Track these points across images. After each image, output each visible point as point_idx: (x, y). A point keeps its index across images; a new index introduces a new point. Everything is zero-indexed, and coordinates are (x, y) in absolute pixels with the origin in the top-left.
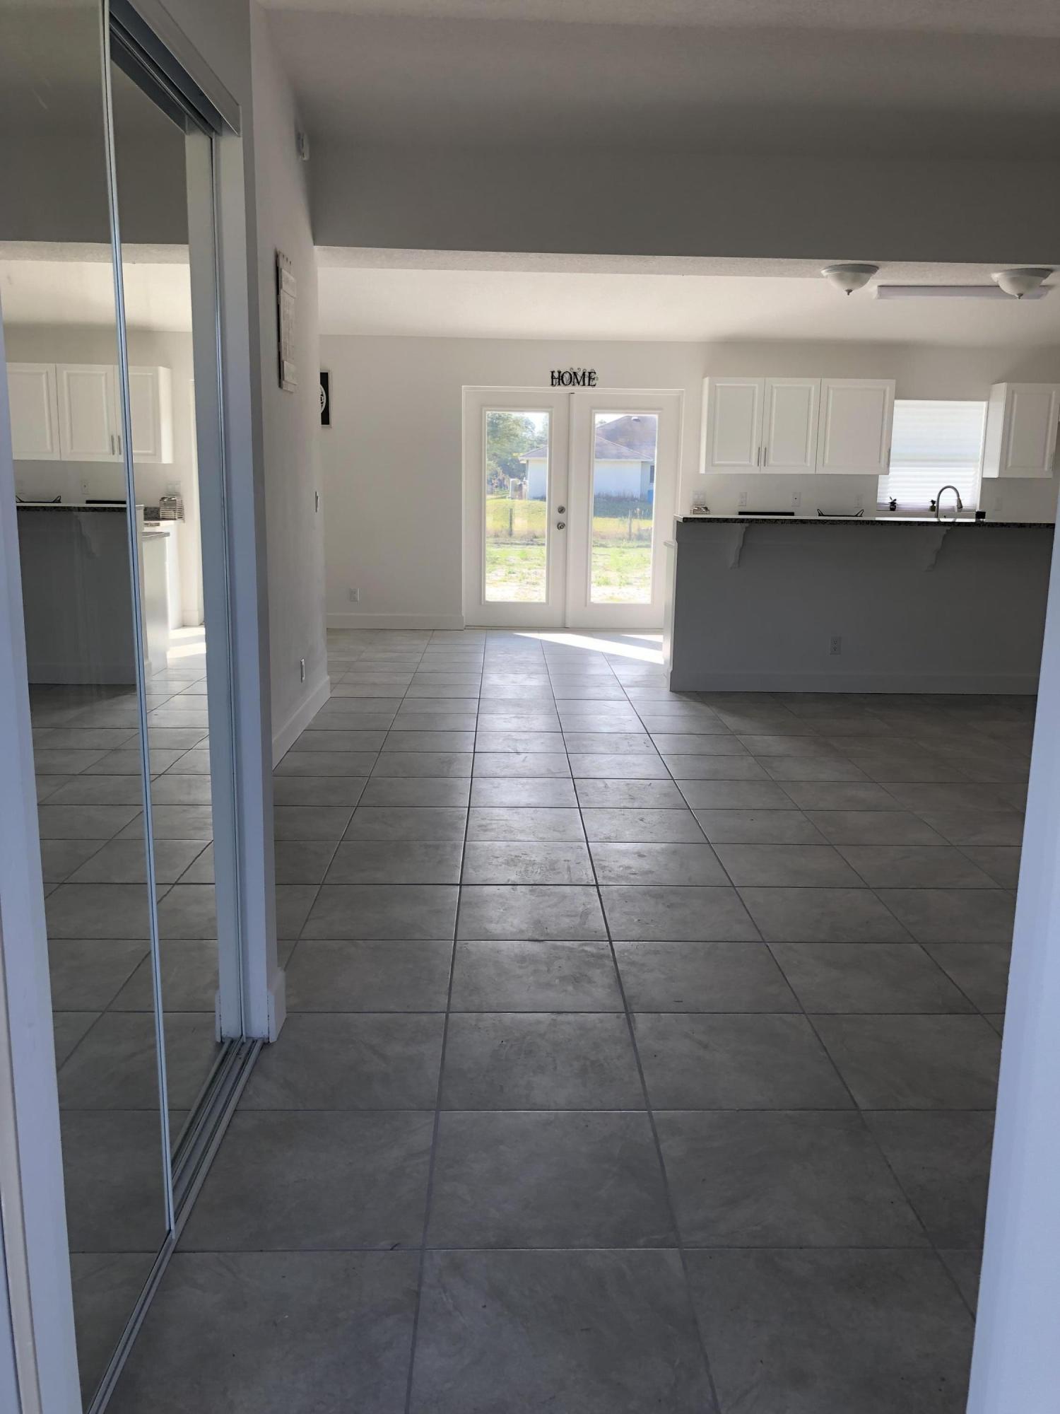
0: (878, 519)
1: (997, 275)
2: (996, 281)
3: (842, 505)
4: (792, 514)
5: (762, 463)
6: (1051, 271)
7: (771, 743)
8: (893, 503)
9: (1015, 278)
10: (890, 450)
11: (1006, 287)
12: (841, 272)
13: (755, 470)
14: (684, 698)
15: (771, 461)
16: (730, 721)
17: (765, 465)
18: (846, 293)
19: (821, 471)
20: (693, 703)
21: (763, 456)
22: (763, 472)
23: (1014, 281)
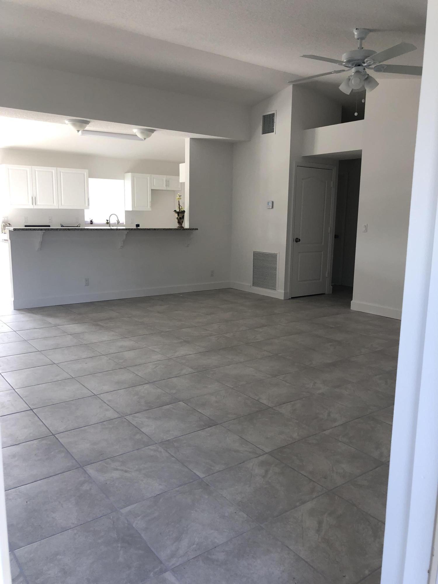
0: (86, 228)
1: (135, 130)
2: (135, 132)
3: (70, 222)
4: (49, 226)
5: (34, 203)
6: (155, 130)
7: (75, 328)
8: (91, 221)
9: (143, 132)
10: (89, 199)
11: (139, 135)
12: (75, 123)
13: (31, 207)
14: (23, 312)
15: (38, 203)
16: (50, 320)
17: (36, 205)
18: (77, 132)
19: (60, 208)
20: (29, 314)
21: (34, 200)
22: (35, 208)
23: (142, 133)
